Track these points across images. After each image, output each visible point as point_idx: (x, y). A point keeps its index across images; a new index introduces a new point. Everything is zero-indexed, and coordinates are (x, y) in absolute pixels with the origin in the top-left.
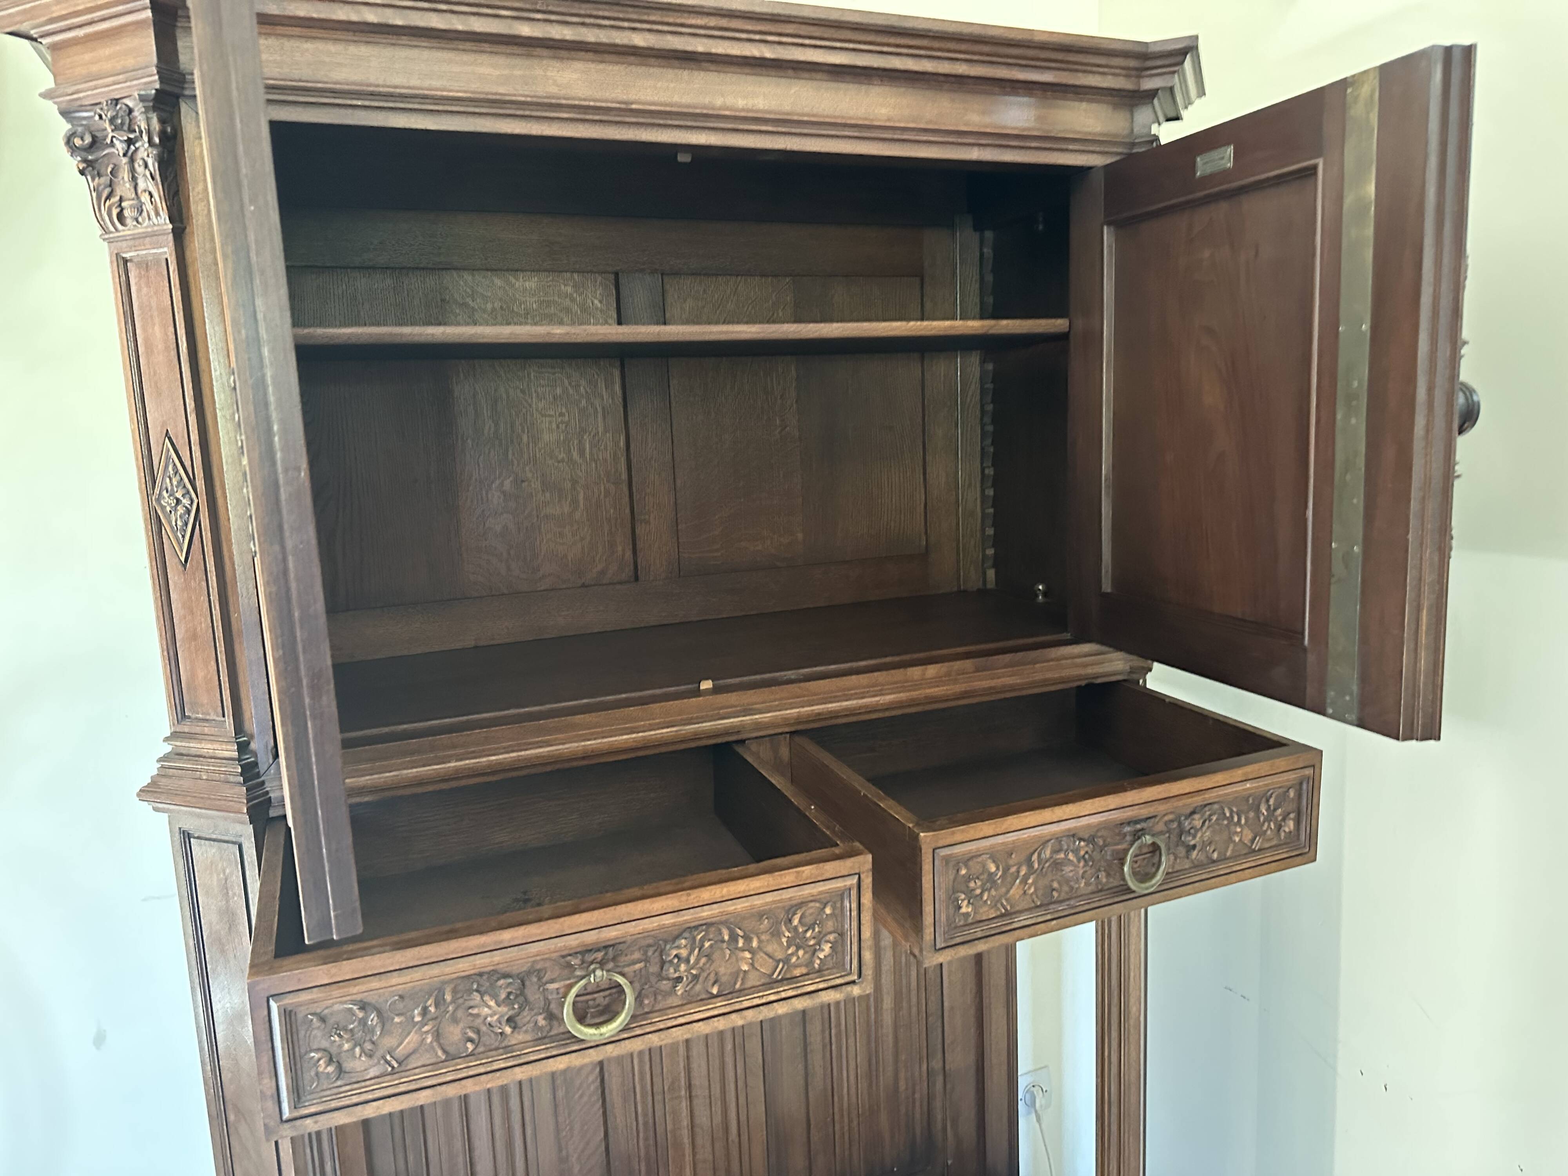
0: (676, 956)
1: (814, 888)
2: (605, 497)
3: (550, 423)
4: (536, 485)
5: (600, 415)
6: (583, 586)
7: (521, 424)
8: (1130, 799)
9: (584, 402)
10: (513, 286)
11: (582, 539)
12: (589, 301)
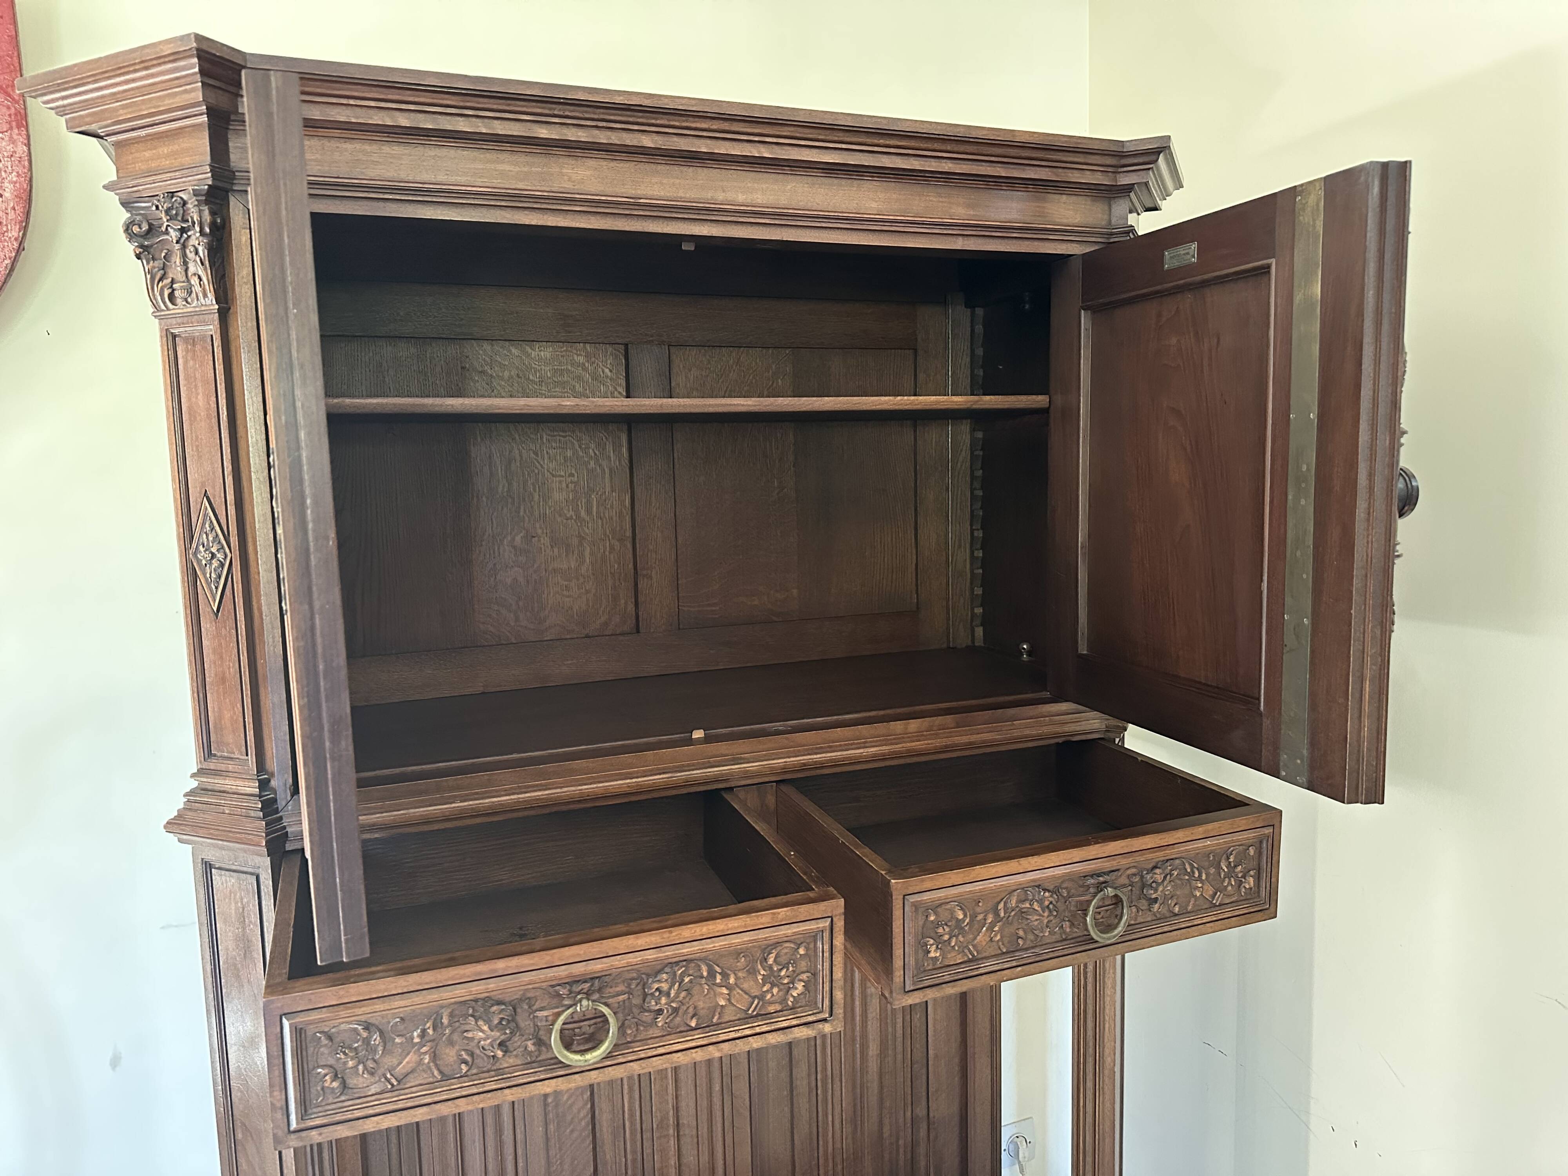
0: (657, 989)
1: (789, 929)
2: (610, 553)
3: (560, 482)
4: (546, 540)
5: (607, 475)
6: (587, 636)
7: (533, 484)
8: (1094, 853)
9: (592, 463)
10: (529, 355)
11: (587, 592)
12: (600, 370)
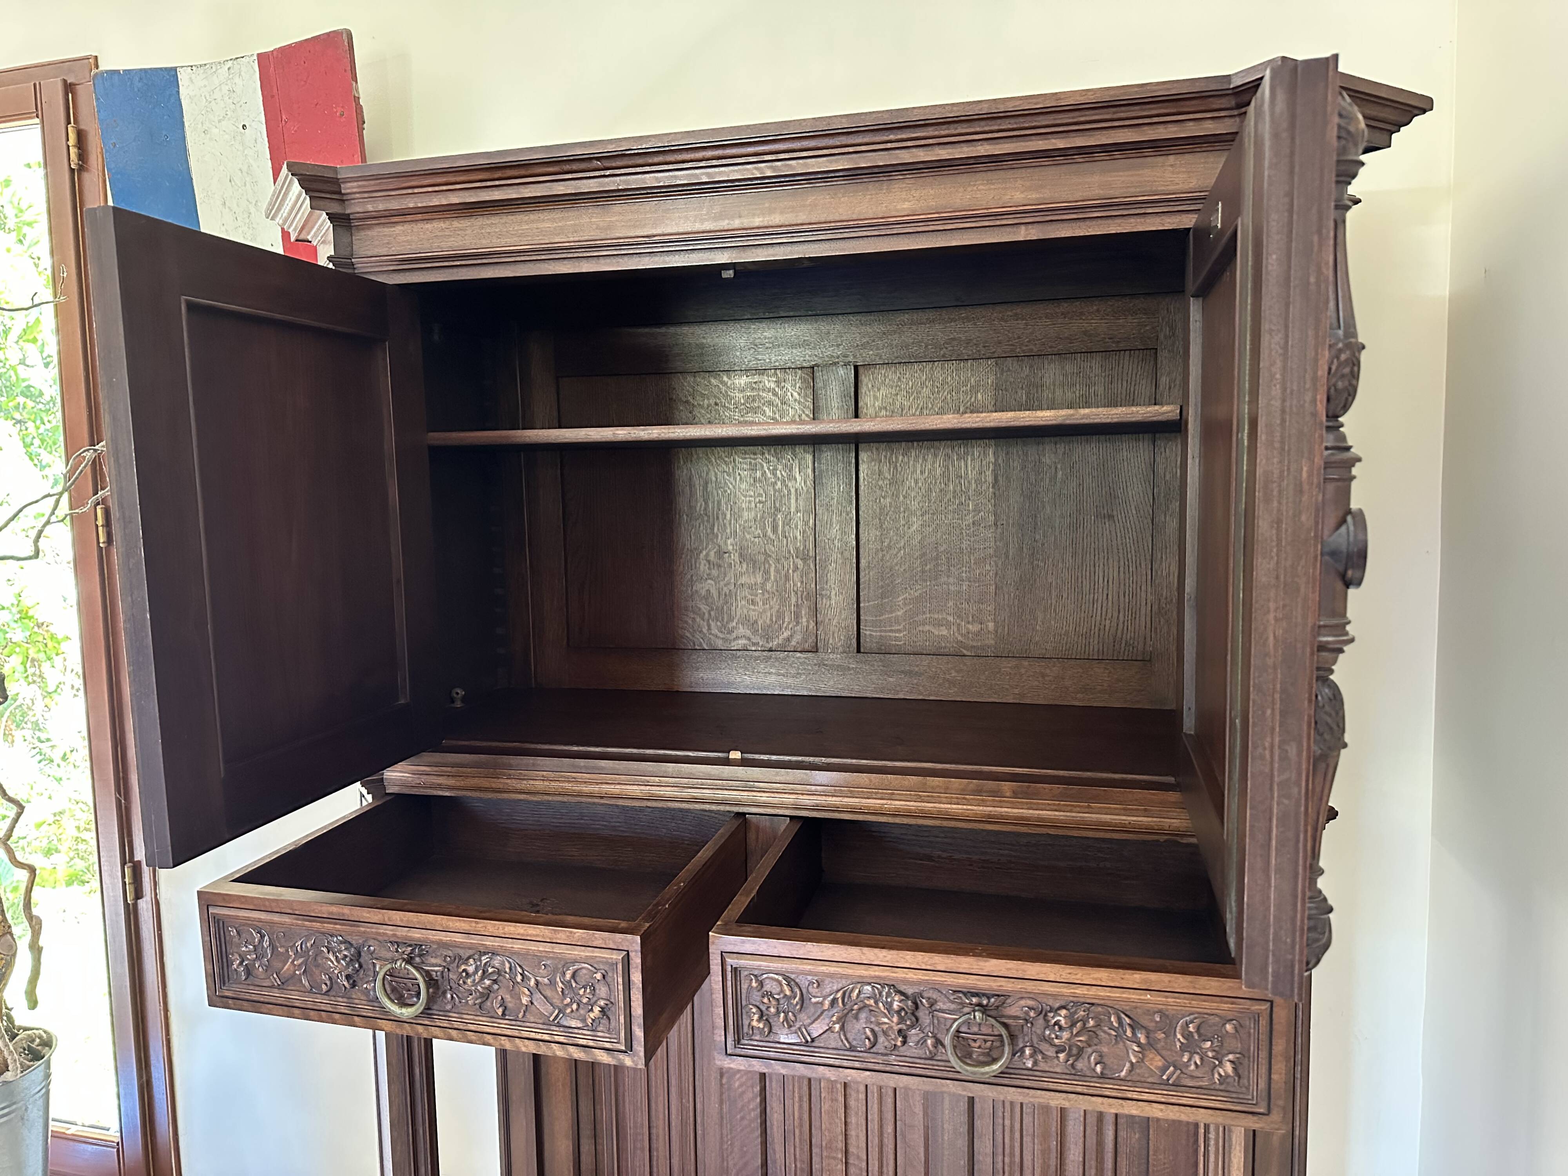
1: (584, 951)
2: (793, 571)
3: (750, 502)
4: (735, 557)
5: (793, 496)
6: (770, 650)
7: (726, 504)
9: (779, 483)
10: (725, 384)
11: (771, 608)
12: (789, 394)
